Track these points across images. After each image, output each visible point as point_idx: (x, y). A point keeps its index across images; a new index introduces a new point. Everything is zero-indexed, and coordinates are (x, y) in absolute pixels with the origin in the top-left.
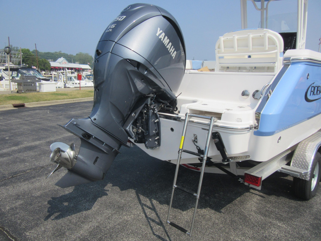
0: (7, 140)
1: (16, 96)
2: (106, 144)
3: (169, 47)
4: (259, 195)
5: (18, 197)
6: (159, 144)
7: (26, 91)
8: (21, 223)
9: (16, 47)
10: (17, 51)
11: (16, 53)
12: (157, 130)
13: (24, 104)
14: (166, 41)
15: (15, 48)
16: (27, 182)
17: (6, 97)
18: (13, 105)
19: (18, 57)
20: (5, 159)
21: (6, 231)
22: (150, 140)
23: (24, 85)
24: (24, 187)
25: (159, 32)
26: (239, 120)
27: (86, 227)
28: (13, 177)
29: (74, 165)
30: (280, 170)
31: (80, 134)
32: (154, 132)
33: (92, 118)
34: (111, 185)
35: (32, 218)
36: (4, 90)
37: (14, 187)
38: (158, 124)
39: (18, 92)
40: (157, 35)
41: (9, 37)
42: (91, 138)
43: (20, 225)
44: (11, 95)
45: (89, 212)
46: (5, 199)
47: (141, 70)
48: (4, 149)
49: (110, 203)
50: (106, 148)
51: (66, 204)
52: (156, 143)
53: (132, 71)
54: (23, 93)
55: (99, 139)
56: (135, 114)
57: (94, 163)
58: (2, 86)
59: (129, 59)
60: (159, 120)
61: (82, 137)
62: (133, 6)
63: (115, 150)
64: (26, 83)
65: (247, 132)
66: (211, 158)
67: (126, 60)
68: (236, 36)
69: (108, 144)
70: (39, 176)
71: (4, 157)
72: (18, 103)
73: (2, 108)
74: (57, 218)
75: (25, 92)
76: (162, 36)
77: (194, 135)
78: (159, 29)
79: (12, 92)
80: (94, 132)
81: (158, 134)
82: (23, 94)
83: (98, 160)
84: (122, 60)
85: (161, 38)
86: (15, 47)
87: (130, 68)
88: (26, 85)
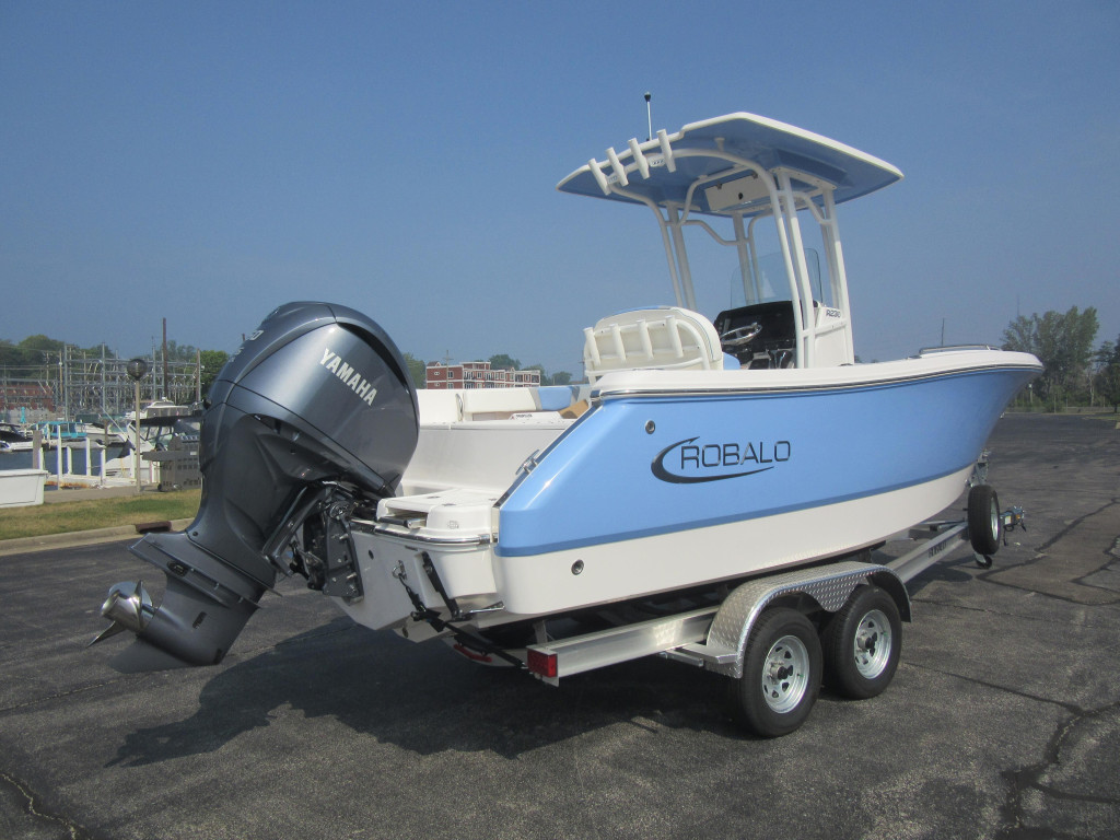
0: (90, 615)
1: (151, 500)
2: (221, 586)
3: (353, 383)
4: (648, 729)
5: (68, 729)
6: (360, 591)
7: (185, 483)
8: (56, 772)
9: (187, 346)
10: (188, 358)
11: (184, 366)
12: (349, 556)
13: (170, 524)
14: (345, 372)
15: (185, 350)
16: (99, 702)
17: (121, 504)
18: (137, 526)
19: (188, 378)
20: (67, 656)
21: (23, 786)
22: (334, 579)
23: (179, 467)
24: (90, 710)
25: (326, 357)
26: (454, 525)
27: (189, 780)
28: (71, 693)
29: (146, 624)
30: (670, 654)
31: (164, 563)
32: (340, 561)
33: (191, 533)
34: (290, 706)
35: (80, 765)
36: (129, 484)
37: (66, 711)
38: (349, 543)
39: (160, 488)
40: (323, 362)
41: (164, 320)
42: (189, 573)
43: (53, 776)
44: (138, 498)
45: (211, 755)
46: (40, 732)
47: (284, 434)
48: (71, 636)
49: (268, 741)
50: (223, 592)
51: (165, 740)
52: (352, 587)
53: (265, 436)
54: (174, 490)
55: (208, 575)
56: (294, 523)
57: (195, 625)
58: (127, 472)
59: (259, 416)
60: (350, 535)
61: (167, 569)
62: (283, 309)
63: (245, 600)
64: (185, 460)
65: (475, 549)
66: (439, 614)
67: (253, 415)
68: (616, 327)
69: (226, 585)
70: (132, 691)
71: (64, 653)
72: (153, 521)
73: (105, 536)
74: (134, 764)
75: (180, 488)
76: (333, 366)
77: (400, 562)
78: (327, 351)
79: (143, 488)
80: (196, 560)
81: (353, 566)
82: (172, 494)
83: (206, 619)
84: (243, 417)
85: (332, 368)
86: (183, 347)
87: (263, 431)
88: (185, 467)
